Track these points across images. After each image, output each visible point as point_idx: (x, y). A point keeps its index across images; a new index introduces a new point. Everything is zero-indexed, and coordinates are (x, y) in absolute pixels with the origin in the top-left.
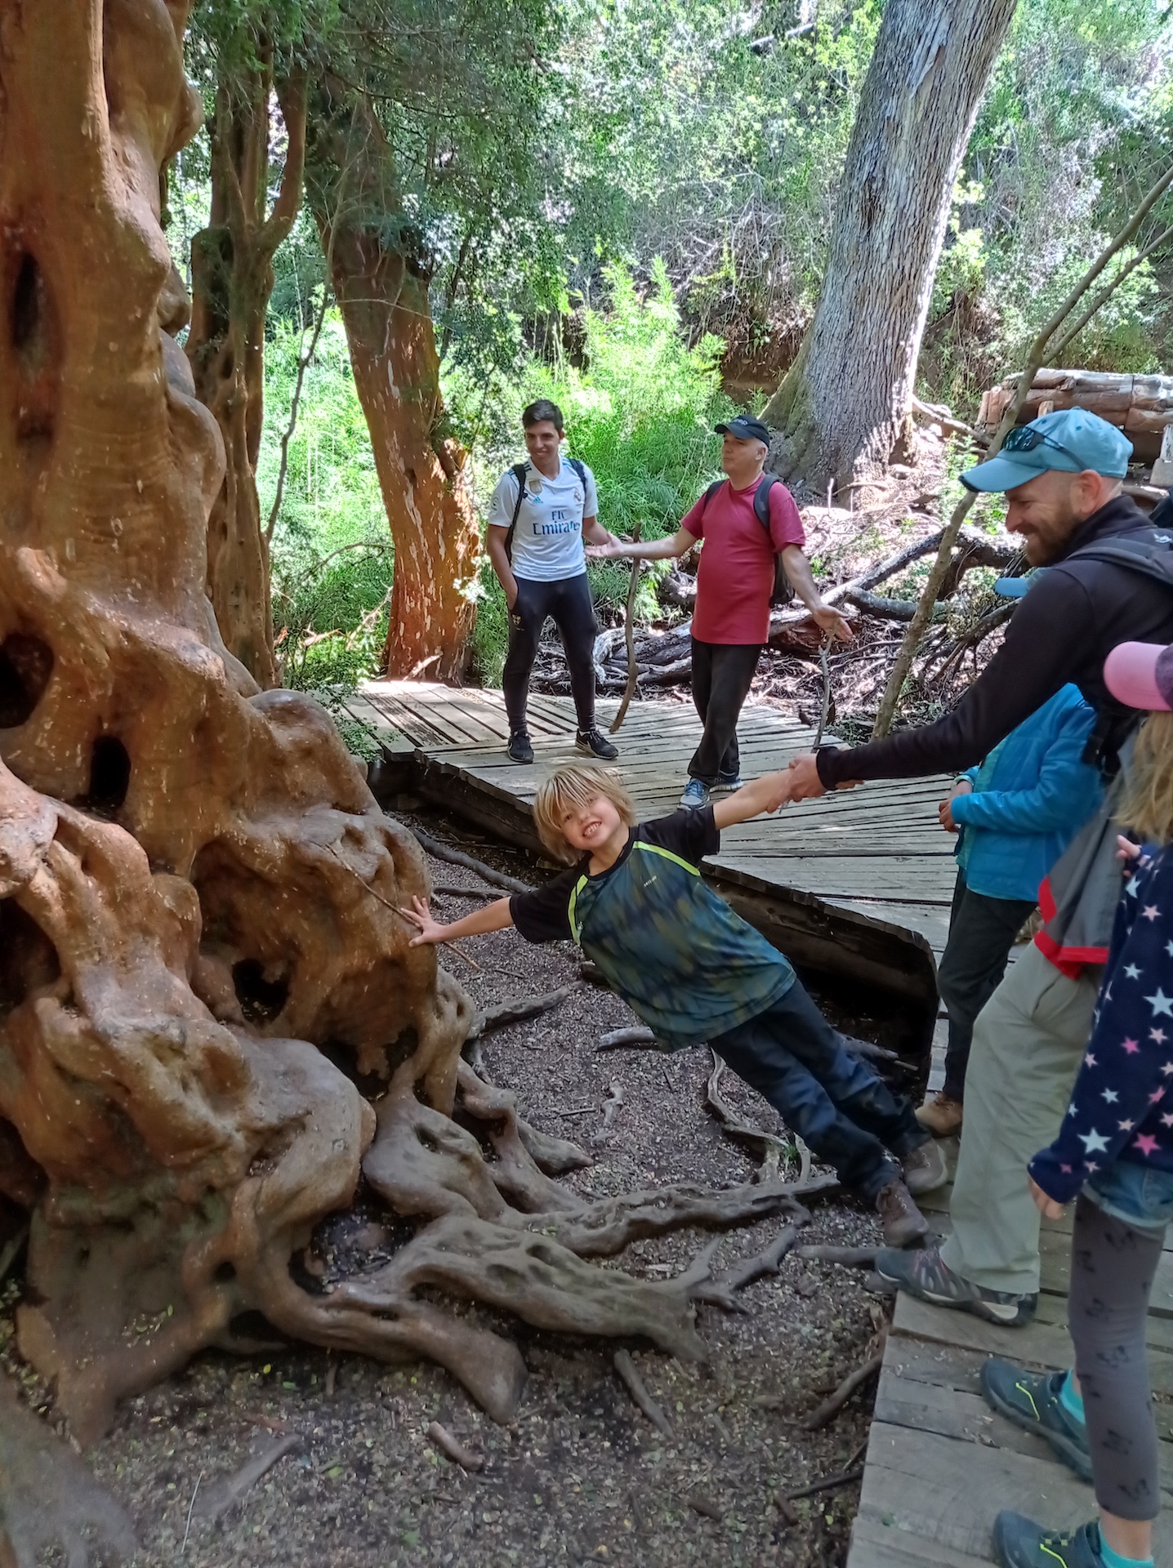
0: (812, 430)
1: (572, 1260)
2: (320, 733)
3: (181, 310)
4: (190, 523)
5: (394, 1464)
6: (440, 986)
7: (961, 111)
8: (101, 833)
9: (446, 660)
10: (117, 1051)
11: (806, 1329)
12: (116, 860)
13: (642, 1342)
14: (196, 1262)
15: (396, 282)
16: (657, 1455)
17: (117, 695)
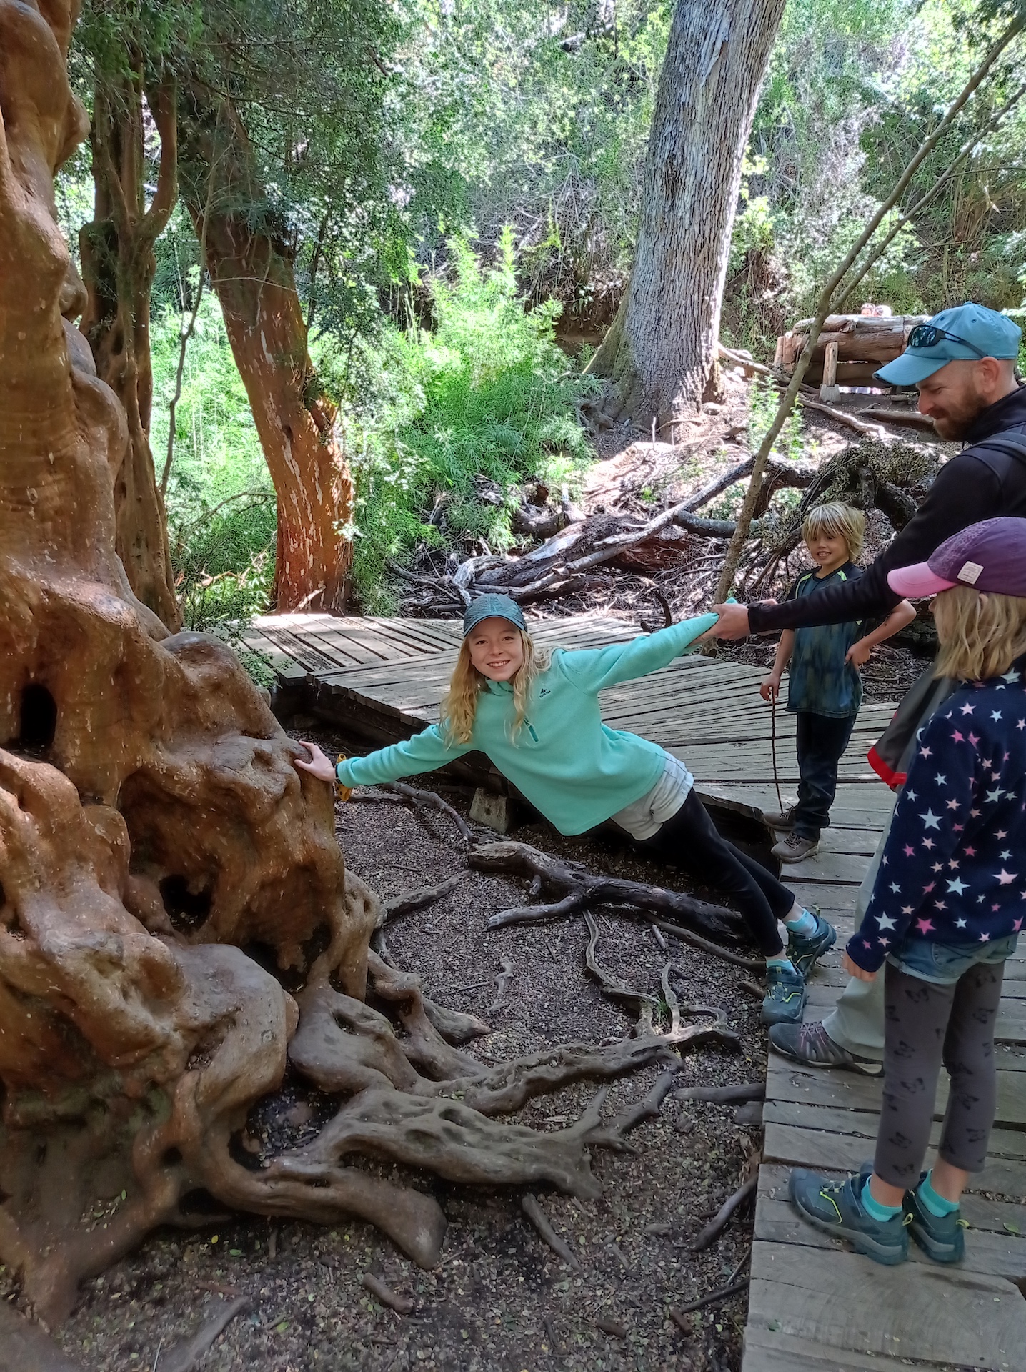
0: (635, 375)
1: (480, 1120)
2: (227, 669)
3: (79, 298)
4: (99, 489)
5: (335, 1314)
6: (347, 886)
7: (745, 96)
8: (34, 773)
9: (328, 592)
10: (62, 968)
11: (687, 1162)
12: (49, 796)
13: (546, 1186)
14: (145, 1150)
15: (264, 261)
16: (566, 1285)
17: (41, 647)
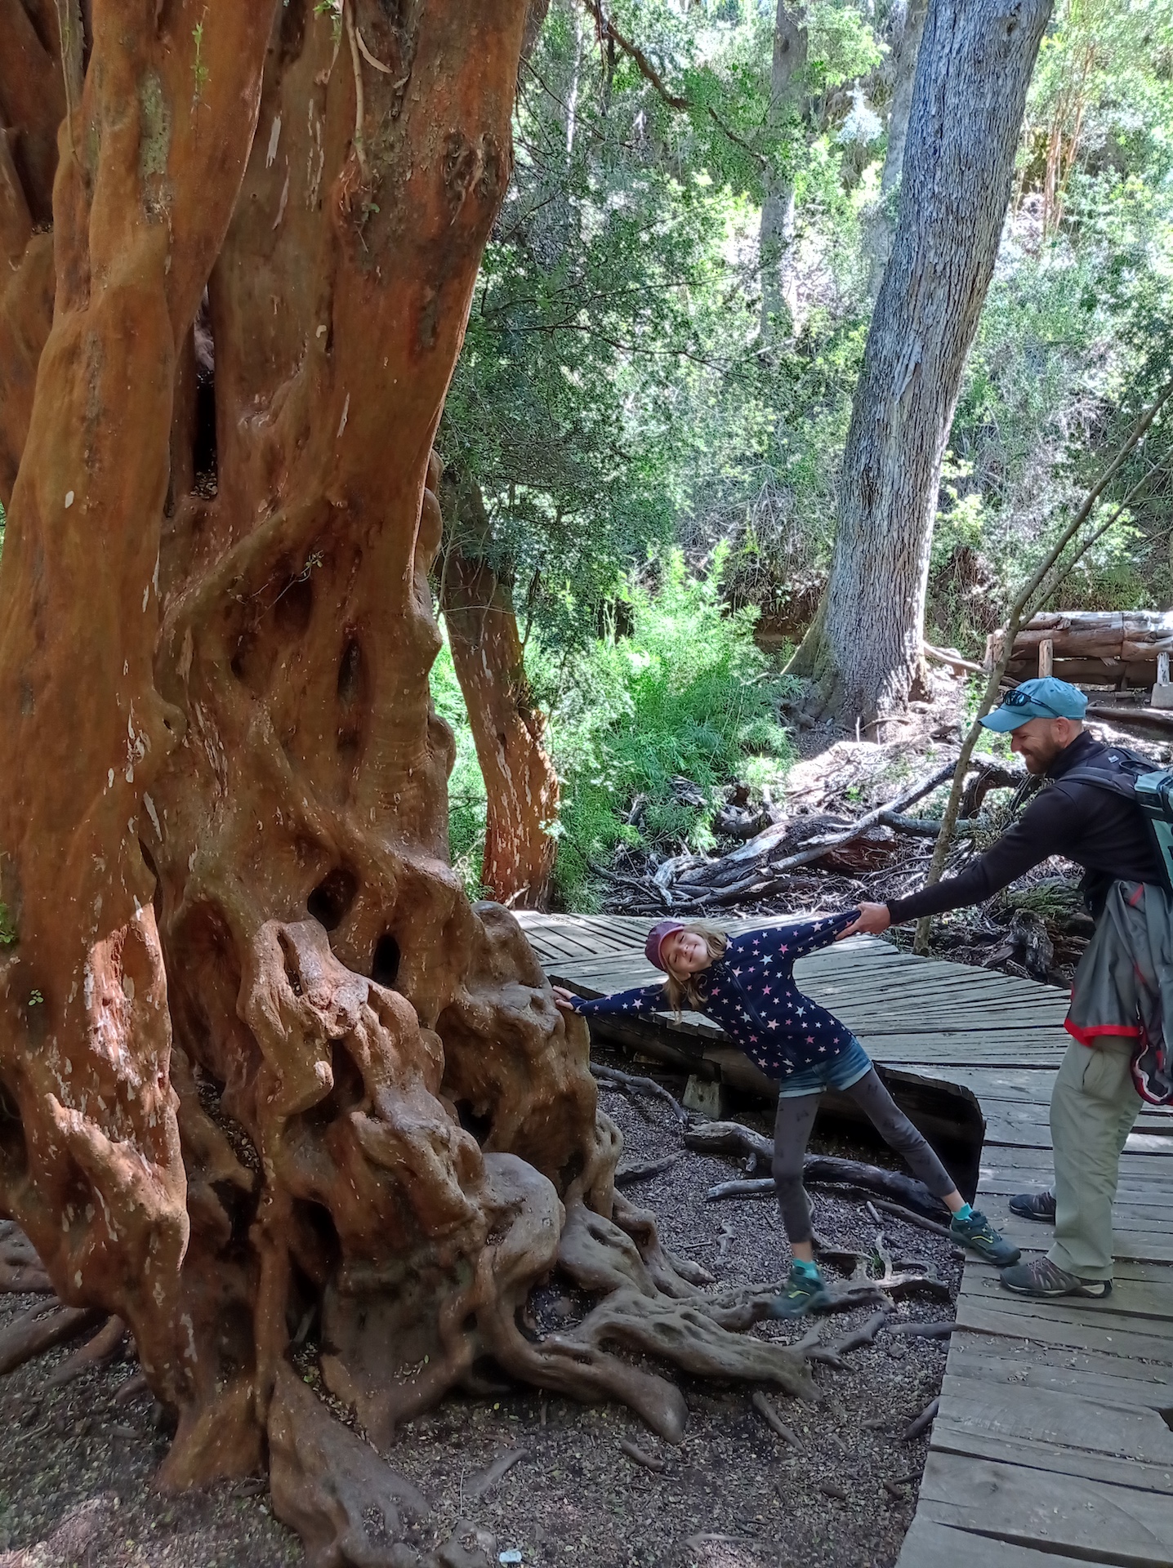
0: (836, 675)
1: (715, 1327)
5: (598, 1469)
6: (597, 1120)
7: (940, 410)
8: (391, 997)
9: (533, 890)
10: (411, 1142)
11: (898, 1379)
12: (400, 1016)
13: (773, 1385)
14: (450, 1314)
15: (489, 590)
16: (793, 1462)
17: (398, 906)
